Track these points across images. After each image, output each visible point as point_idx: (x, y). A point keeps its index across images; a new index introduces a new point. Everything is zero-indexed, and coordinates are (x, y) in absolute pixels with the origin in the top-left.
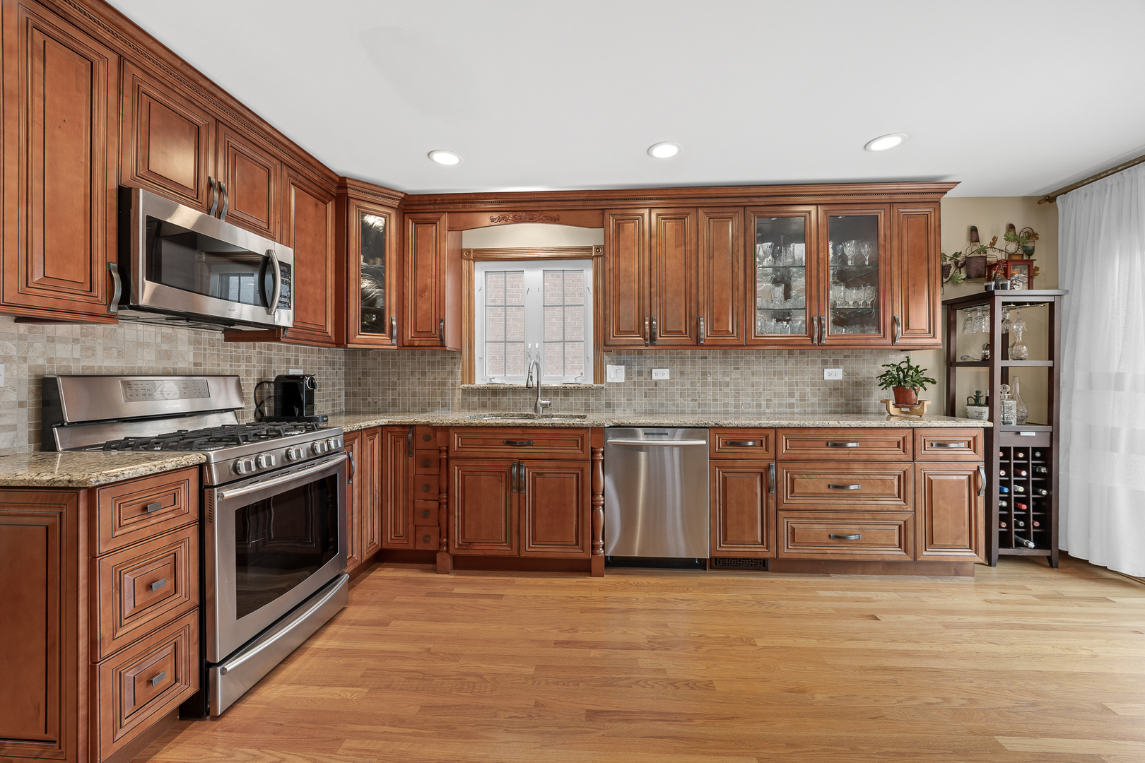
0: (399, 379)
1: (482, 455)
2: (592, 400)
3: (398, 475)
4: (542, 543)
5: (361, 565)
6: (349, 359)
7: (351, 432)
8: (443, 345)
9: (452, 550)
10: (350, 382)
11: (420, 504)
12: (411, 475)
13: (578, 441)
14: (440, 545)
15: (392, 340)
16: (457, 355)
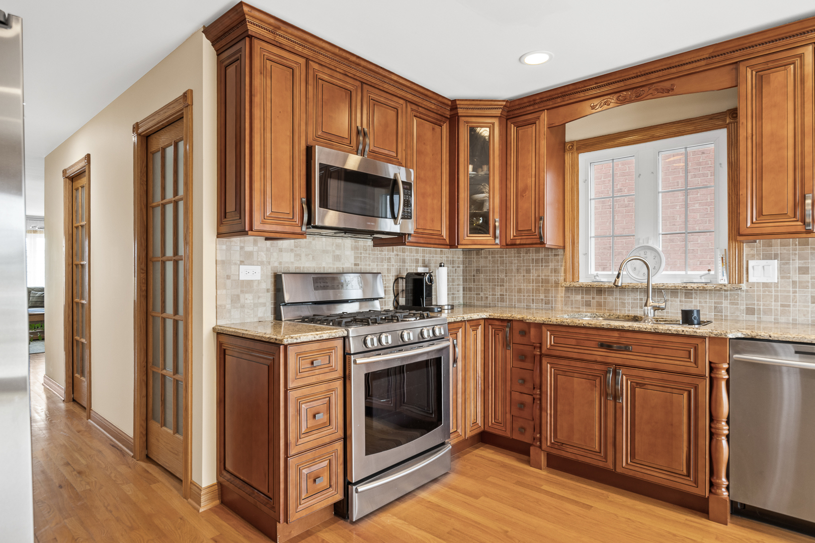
0: (506, 276)
1: (575, 356)
2: (725, 304)
3: (498, 365)
4: (643, 463)
5: (465, 440)
6: (466, 258)
7: (455, 322)
8: (542, 243)
9: (544, 447)
10: (466, 279)
11: (516, 396)
12: (509, 367)
13: (690, 352)
14: (534, 439)
15: (495, 239)
16: (561, 252)
